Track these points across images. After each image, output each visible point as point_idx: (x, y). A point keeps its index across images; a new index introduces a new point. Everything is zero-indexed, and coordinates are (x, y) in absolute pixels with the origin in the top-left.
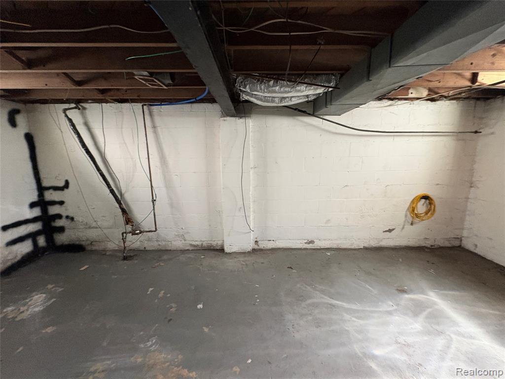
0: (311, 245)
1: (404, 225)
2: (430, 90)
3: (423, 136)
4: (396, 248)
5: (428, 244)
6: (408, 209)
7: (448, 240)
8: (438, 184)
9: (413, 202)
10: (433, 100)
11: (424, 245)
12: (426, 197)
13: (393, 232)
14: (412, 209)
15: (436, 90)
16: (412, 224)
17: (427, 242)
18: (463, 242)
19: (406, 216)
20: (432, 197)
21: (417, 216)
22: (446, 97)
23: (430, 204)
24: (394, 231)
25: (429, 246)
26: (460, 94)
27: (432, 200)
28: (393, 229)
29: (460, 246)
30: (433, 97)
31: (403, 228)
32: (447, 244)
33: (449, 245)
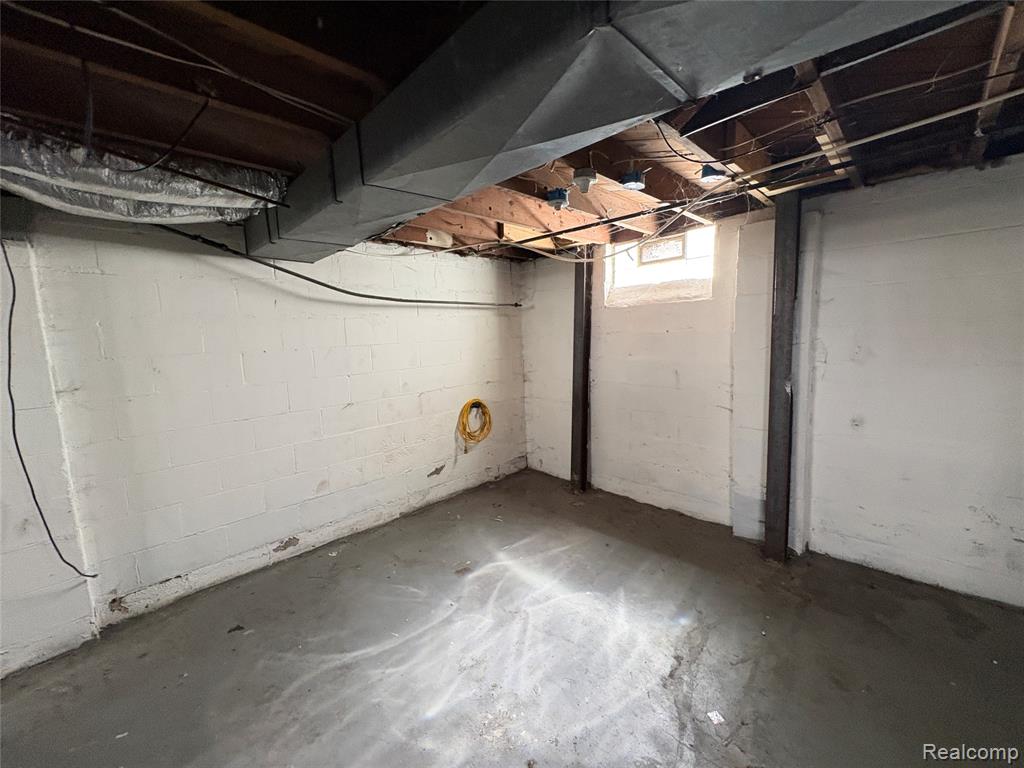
0: (291, 549)
1: (456, 456)
2: (455, 237)
3: (458, 308)
4: (452, 499)
5: (490, 476)
6: (457, 428)
7: (513, 462)
8: (488, 382)
9: (462, 414)
10: (462, 253)
11: (487, 479)
12: (477, 405)
13: (443, 472)
14: (462, 427)
15: (462, 239)
16: (466, 451)
17: (491, 474)
18: (529, 460)
19: (456, 441)
20: (485, 403)
21: (470, 436)
22: (476, 252)
23: (484, 413)
24: (444, 469)
25: (493, 479)
26: (490, 249)
27: (485, 406)
28: (442, 468)
29: (527, 468)
30: (461, 249)
31: (456, 461)
32: (514, 470)
33: (516, 470)
